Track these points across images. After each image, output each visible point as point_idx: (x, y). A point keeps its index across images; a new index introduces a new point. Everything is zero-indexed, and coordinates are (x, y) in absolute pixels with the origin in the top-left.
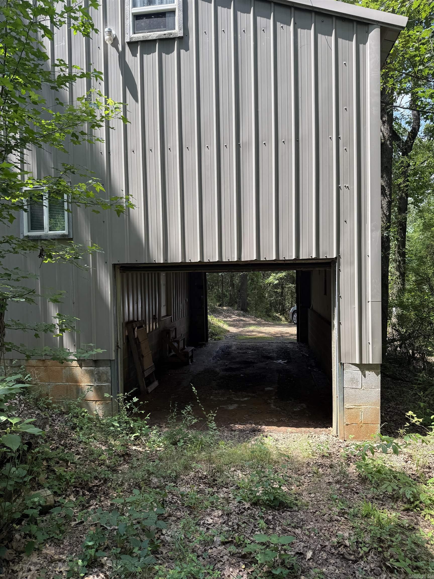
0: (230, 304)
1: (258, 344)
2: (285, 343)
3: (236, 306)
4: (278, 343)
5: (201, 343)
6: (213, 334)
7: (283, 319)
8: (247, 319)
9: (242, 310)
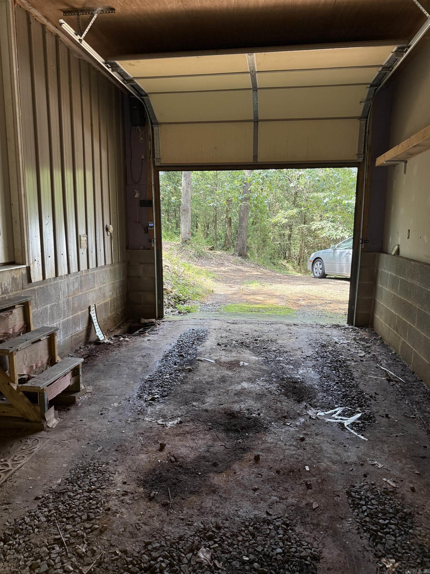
0: (225, 248)
1: (266, 328)
2: (322, 327)
3: (233, 249)
4: (306, 325)
5: (146, 321)
6: (179, 300)
7: (291, 268)
8: (246, 269)
9: (240, 255)
